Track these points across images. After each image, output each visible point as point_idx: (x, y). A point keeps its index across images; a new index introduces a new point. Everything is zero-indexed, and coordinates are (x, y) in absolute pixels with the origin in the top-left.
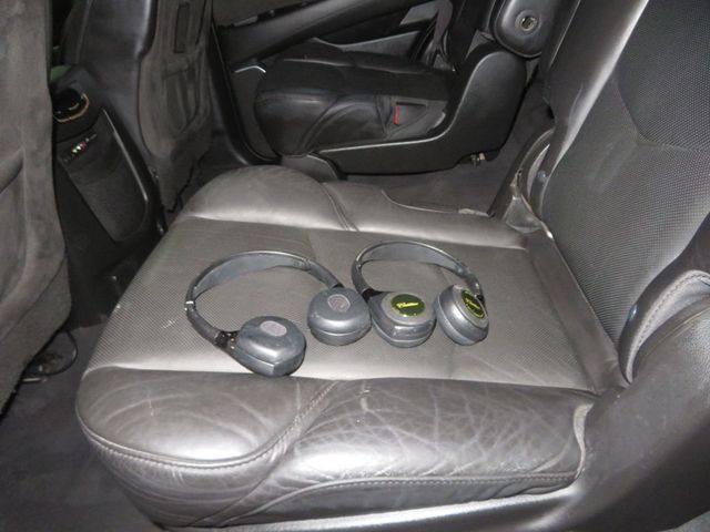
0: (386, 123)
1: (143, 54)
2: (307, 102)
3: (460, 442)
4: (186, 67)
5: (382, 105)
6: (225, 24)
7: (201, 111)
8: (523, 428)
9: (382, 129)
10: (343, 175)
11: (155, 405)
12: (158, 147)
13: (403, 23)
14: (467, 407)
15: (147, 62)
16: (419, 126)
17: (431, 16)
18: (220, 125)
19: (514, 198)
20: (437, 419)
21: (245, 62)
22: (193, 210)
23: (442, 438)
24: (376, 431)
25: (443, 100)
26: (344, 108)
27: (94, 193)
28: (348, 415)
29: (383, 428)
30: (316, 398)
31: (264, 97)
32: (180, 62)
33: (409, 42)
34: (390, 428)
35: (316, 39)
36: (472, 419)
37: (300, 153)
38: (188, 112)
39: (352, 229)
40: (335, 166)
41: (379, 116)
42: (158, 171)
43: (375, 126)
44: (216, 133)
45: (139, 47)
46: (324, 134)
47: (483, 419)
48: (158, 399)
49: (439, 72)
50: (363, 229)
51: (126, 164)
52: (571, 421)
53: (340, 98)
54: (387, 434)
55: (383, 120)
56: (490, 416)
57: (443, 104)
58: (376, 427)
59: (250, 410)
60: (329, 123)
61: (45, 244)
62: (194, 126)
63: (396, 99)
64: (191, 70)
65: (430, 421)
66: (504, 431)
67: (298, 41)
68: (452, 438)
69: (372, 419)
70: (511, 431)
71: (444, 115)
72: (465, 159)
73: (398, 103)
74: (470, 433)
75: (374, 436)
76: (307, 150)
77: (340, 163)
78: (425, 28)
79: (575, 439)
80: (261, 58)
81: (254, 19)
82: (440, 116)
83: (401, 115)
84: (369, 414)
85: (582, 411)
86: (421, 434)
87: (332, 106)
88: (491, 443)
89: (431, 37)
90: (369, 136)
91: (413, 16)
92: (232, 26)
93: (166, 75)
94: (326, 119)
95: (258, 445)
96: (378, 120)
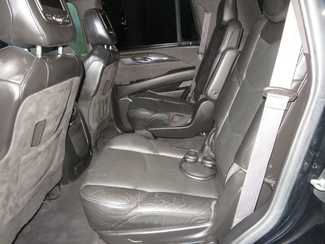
1: (93, 96)
2: (145, 113)
3: (180, 205)
5: (170, 115)
6: (119, 84)
7: (107, 113)
8: (197, 204)
9: (169, 123)
10: (155, 138)
11: (104, 191)
12: (93, 125)
13: (180, 87)
14: (183, 199)
15: (94, 98)
16: (182, 123)
17: (189, 85)
18: (112, 117)
19: (206, 147)
20: (175, 200)
21: (124, 96)
22: (110, 145)
23: (175, 204)
24: (159, 201)
25: (191, 114)
26: (157, 115)
28: (152, 198)
30: (144, 194)
31: (130, 111)
32: (104, 98)
33: (182, 93)
34: (162, 201)
35: (149, 91)
36: (184, 201)
37: (141, 130)
38: (103, 113)
39: (157, 154)
40: (153, 134)
43: (168, 122)
44: (111, 120)
45: (92, 94)
46: (150, 124)
47: (187, 201)
49: (191, 104)
50: (160, 154)
51: (83, 130)
52: (211, 204)
53: (156, 112)
54: (161, 202)
55: (170, 120)
56: (189, 201)
57: (191, 116)
59: (127, 194)
60: (152, 120)
62: (104, 118)
63: (175, 113)
64: (106, 100)
65: (173, 200)
66: (192, 204)
67: (143, 91)
68: (178, 204)
69: (158, 199)
70: (194, 204)
71: (191, 119)
72: (198, 134)
73: (175, 115)
74: (183, 204)
76: (144, 129)
77: (155, 134)
78: (187, 89)
79: (211, 209)
80: (130, 95)
81: (129, 83)
82: (189, 120)
83: (176, 119)
85: (214, 203)
86: (170, 203)
87: (153, 115)
88: (188, 206)
89: (189, 92)
90: (165, 125)
91: (183, 85)
92: (120, 85)
93: (99, 102)
94: (151, 119)
95: (129, 202)
96: (168, 120)
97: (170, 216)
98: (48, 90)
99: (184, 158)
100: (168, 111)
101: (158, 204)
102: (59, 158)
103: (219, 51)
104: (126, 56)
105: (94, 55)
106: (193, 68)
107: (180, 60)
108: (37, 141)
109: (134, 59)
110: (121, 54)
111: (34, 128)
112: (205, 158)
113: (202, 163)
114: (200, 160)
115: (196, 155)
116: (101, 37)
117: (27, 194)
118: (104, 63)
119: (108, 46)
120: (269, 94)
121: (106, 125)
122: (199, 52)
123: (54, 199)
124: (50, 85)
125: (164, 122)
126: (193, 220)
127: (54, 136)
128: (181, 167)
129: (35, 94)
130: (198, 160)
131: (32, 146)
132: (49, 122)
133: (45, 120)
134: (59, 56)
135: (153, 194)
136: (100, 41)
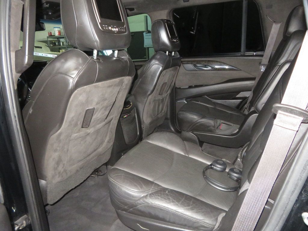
0: (217, 128)
1: (149, 95)
2: (194, 117)
3: (186, 206)
4: (161, 99)
5: (217, 123)
6: (178, 87)
7: (163, 111)
8: (203, 210)
9: (215, 130)
11: (124, 176)
12: (146, 120)
13: (237, 96)
14: (192, 201)
15: (150, 97)
16: (228, 132)
17: (248, 96)
18: (169, 116)
19: (238, 159)
20: (182, 200)
21: (182, 99)
22: (147, 139)
23: (181, 204)
24: (167, 197)
25: (239, 125)
26: (204, 121)
27: (125, 129)
28: (162, 193)
29: (169, 197)
30: (157, 187)
32: (160, 97)
33: (239, 102)
34: (170, 198)
35: (205, 96)
36: (191, 203)
37: (187, 131)
38: (158, 111)
39: (187, 156)
40: (198, 138)
41: (215, 125)
42: (144, 127)
44: (166, 119)
45: (149, 93)
46: (196, 127)
47: (194, 205)
48: (124, 175)
49: (244, 115)
50: (190, 156)
51: (136, 123)
52: (218, 215)
53: (204, 117)
54: (169, 199)
55: (216, 127)
56: (196, 205)
57: (239, 126)
58: (167, 196)
59: (142, 183)
61: (110, 139)
62: (159, 116)
63: (222, 121)
64: (163, 100)
65: (181, 200)
66: (198, 209)
68: (184, 205)
69: (167, 195)
70: (199, 209)
71: (238, 130)
73: (222, 123)
74: (189, 206)
75: (166, 198)
76: (190, 131)
77: (200, 138)
78: (245, 99)
79: (217, 219)
80: (187, 98)
81: (188, 87)
82: (236, 130)
83: (223, 127)
84: (167, 194)
85: (224, 214)
86: (176, 201)
87: (200, 119)
88: (194, 209)
89: (246, 103)
90: (211, 131)
91: (241, 95)
92: (180, 88)
93: (154, 101)
94: (197, 123)
95: (141, 191)
96: (214, 127)
97: (173, 213)
98: (97, 85)
99: (211, 165)
100: (215, 119)
101: (164, 199)
102: (108, 142)
103: (278, 63)
104: (188, 62)
105: (156, 59)
106: (253, 79)
107: (241, 70)
108: (86, 124)
109: (195, 66)
110: (182, 60)
111: (84, 113)
112: (232, 170)
113: (228, 174)
114: (227, 170)
115: (224, 164)
116: (164, 44)
117: (76, 165)
118: (163, 67)
119: (170, 52)
120: (279, 111)
121: (161, 123)
122: (262, 63)
123: (101, 175)
124: (99, 80)
125: (209, 128)
126: (196, 225)
127: (104, 123)
128: (204, 172)
129: (85, 87)
130: (225, 169)
131: (82, 127)
132: (98, 110)
133: (94, 109)
134: (115, 58)
135: (165, 189)
136: (162, 47)
